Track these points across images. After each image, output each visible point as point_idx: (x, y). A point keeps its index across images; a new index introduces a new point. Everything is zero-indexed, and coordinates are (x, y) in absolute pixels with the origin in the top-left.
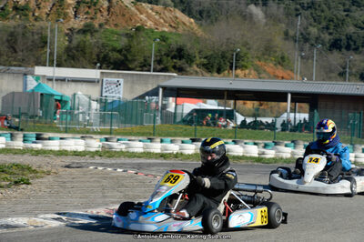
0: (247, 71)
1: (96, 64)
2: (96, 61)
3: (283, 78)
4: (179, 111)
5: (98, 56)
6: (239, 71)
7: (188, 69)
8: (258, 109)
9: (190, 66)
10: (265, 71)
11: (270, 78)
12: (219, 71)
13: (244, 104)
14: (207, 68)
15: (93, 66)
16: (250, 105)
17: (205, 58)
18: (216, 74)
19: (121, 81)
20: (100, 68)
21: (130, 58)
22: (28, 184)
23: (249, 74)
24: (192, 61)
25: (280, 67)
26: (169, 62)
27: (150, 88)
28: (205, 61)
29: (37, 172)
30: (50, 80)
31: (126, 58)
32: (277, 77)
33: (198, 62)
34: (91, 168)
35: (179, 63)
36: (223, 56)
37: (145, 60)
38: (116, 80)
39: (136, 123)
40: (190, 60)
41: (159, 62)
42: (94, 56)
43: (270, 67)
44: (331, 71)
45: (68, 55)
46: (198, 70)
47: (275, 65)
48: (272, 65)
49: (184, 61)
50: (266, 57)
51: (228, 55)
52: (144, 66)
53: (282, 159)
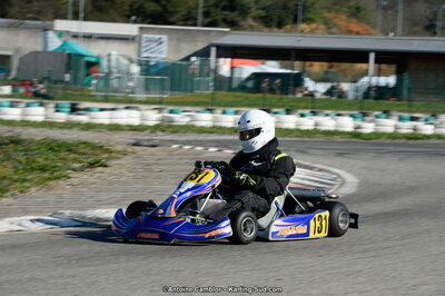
0: (314, 26)
1: (129, 17)
2: (128, 13)
3: (358, 33)
4: (236, 75)
5: (131, 6)
6: (303, 26)
7: (242, 23)
8: (326, 73)
9: (245, 20)
10: (335, 25)
11: (342, 33)
12: (280, 25)
13: (311, 66)
14: (266, 22)
15: (126, 19)
16: (318, 67)
17: (263, 9)
18: (276, 30)
19: (164, 38)
20: (135, 22)
21: (170, 9)
22: (105, 166)
23: (317, 29)
24: (247, 13)
25: (353, 20)
26: (219, 15)
27: (200, 46)
28: (262, 13)
29: (111, 152)
30: (75, 36)
31: (166, 11)
32: (350, 32)
33: (253, 14)
34: (175, 146)
35: (231, 15)
36: (285, 7)
37: (189, 13)
38: (157, 37)
39: (186, 90)
40: (244, 12)
41: (206, 14)
42: (126, 8)
43: (342, 20)
44: (416, 24)
45: (95, 7)
46: (254, 24)
47: (348, 17)
48: (344, 17)
49: (236, 13)
50: (337, 7)
51: (291, 5)
52: (189, 19)
53: (384, 134)
